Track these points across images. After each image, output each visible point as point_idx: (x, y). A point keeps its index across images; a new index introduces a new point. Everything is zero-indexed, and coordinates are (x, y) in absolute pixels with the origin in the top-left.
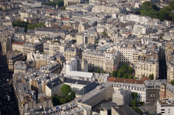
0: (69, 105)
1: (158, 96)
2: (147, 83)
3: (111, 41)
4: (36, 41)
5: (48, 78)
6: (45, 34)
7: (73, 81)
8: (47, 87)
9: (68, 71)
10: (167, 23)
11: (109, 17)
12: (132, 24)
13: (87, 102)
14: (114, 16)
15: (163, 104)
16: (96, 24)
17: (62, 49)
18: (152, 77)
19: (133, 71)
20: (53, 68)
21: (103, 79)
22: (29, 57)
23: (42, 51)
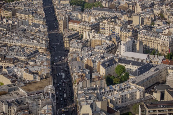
0: (123, 85)
3: (167, 23)
4: (93, 20)
5: (103, 57)
6: (102, 13)
7: (127, 62)
8: (101, 67)
9: (123, 52)
13: (140, 83)
17: (118, 29)
20: (108, 48)
21: (158, 61)
22: (85, 36)
23: (97, 31)
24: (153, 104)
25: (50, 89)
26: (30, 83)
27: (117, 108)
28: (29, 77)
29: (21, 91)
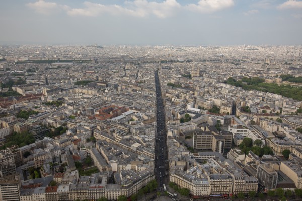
0: (187, 123)
1: (230, 123)
2: (225, 116)
3: (211, 95)
4: (177, 93)
5: (180, 110)
6: (181, 90)
7: (190, 112)
8: (179, 114)
9: (189, 108)
10: (239, 88)
11: (211, 83)
12: (222, 87)
13: (195, 123)
14: (214, 83)
15: (232, 127)
16: (204, 86)
17: (187, 97)
18: (228, 113)
19: (219, 110)
20: (182, 105)
21: (205, 112)
22: (173, 100)
23: (178, 98)
24: (201, 132)
25: (155, 123)
26: (146, 120)
27: (184, 133)
28: (146, 118)
29: (142, 124)
